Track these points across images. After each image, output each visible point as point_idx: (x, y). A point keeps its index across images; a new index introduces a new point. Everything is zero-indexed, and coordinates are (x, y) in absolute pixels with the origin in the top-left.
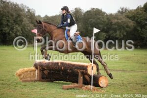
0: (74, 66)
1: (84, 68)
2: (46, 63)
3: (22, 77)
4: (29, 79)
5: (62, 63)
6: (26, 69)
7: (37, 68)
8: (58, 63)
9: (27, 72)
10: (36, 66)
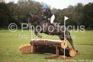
0: (53, 42)
1: (59, 44)
2: (37, 41)
3: (22, 50)
4: (27, 52)
5: (46, 41)
6: (25, 45)
7: (32, 45)
8: (44, 41)
9: (25, 47)
10: (31, 43)
